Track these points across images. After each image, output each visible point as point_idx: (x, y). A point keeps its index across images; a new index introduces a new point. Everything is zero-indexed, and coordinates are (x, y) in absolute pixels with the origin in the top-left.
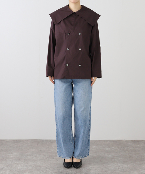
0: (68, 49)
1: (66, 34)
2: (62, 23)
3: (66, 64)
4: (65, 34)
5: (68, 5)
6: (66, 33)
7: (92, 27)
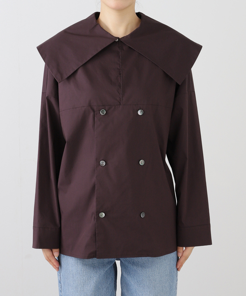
0: (103, 163)
1: (95, 113)
2: (81, 76)
3: (98, 212)
4: (92, 114)
5: (97, 15)
6: (95, 108)
7: (178, 87)
